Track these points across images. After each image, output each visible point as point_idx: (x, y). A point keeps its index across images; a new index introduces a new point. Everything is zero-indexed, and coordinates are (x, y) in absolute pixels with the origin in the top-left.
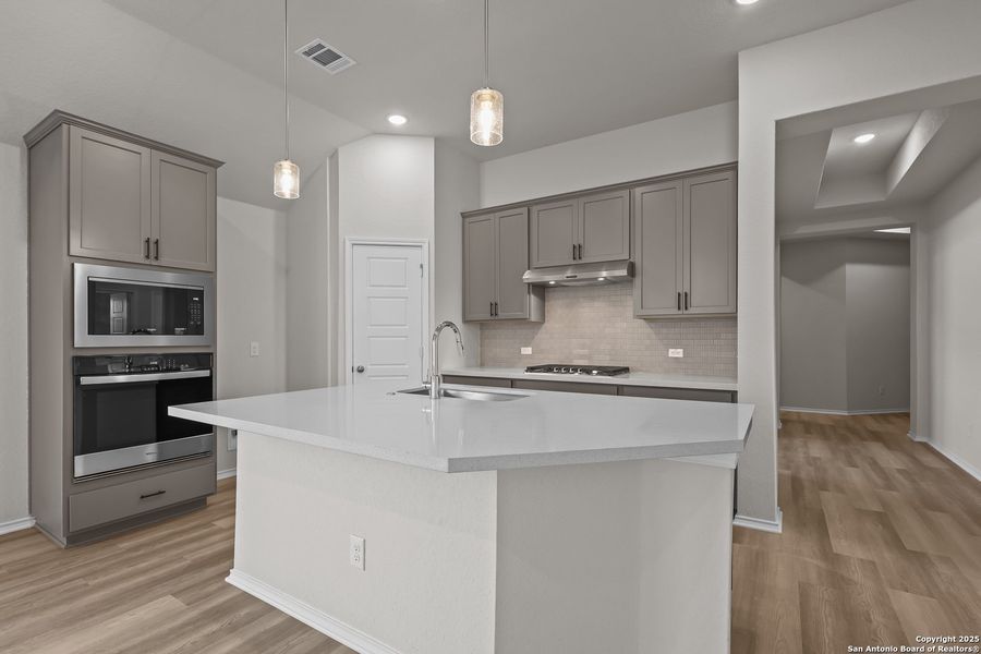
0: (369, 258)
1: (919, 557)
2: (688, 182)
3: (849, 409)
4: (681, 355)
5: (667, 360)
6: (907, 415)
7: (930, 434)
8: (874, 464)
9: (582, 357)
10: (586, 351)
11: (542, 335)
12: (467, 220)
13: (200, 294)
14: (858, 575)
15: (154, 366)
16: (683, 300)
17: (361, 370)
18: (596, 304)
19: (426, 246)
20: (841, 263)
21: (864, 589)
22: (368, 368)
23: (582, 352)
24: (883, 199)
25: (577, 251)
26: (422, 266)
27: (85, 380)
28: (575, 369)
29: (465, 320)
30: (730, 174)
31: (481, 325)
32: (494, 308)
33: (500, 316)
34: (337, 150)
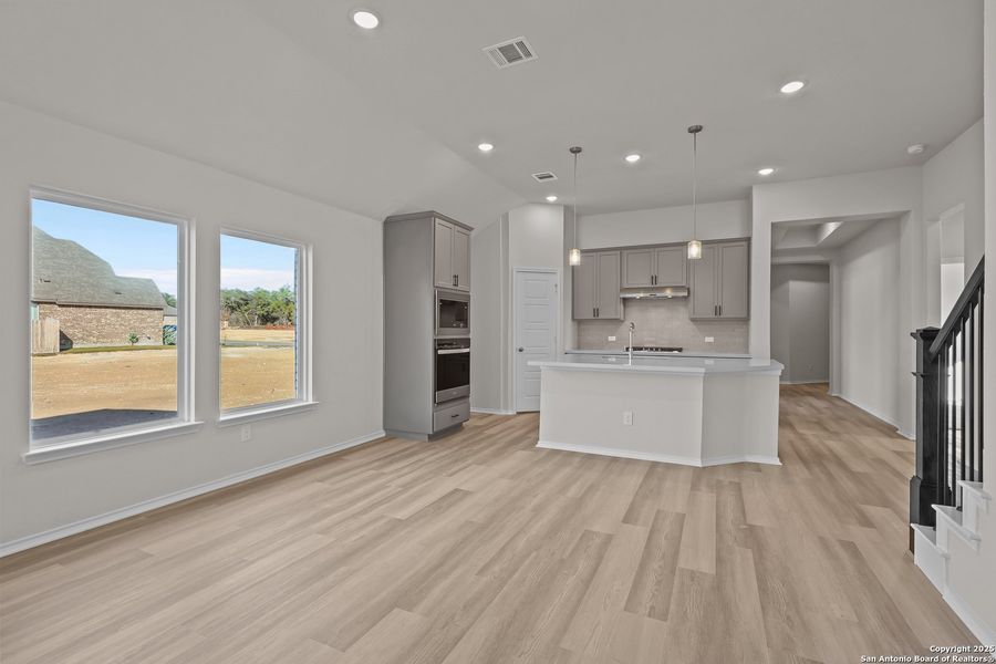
0: (526, 280)
1: (836, 433)
2: (721, 245)
3: (791, 380)
4: (712, 341)
5: (705, 343)
6: (828, 384)
7: (840, 392)
8: (811, 405)
9: (651, 342)
11: (623, 329)
13: (466, 305)
14: (811, 438)
16: (718, 310)
17: (521, 350)
19: (558, 273)
20: (787, 280)
21: (814, 441)
22: (526, 348)
24: (814, 245)
25: (654, 279)
26: (555, 285)
27: (440, 352)
28: (646, 349)
29: (573, 319)
30: (745, 243)
31: (579, 322)
32: (596, 312)
33: (600, 317)
34: (507, 214)
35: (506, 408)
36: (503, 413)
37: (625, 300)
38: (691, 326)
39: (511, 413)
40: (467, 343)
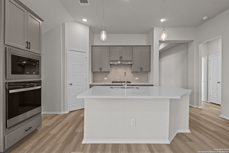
0: (73, 54)
4: (138, 79)
5: (135, 80)
9: (118, 80)
10: (119, 79)
11: (110, 75)
12: (93, 47)
13: (38, 61)
15: (28, 85)
16: (141, 69)
17: (71, 84)
18: (122, 69)
19: (87, 53)
22: (73, 83)
23: (118, 79)
25: (121, 58)
26: (86, 58)
27: (11, 91)
29: (92, 71)
30: (149, 47)
31: (94, 73)
32: (101, 69)
33: (102, 71)
34: (64, 23)
35: (64, 110)
36: (63, 113)
37: (111, 65)
38: (131, 74)
39: (66, 112)
40: (39, 83)
